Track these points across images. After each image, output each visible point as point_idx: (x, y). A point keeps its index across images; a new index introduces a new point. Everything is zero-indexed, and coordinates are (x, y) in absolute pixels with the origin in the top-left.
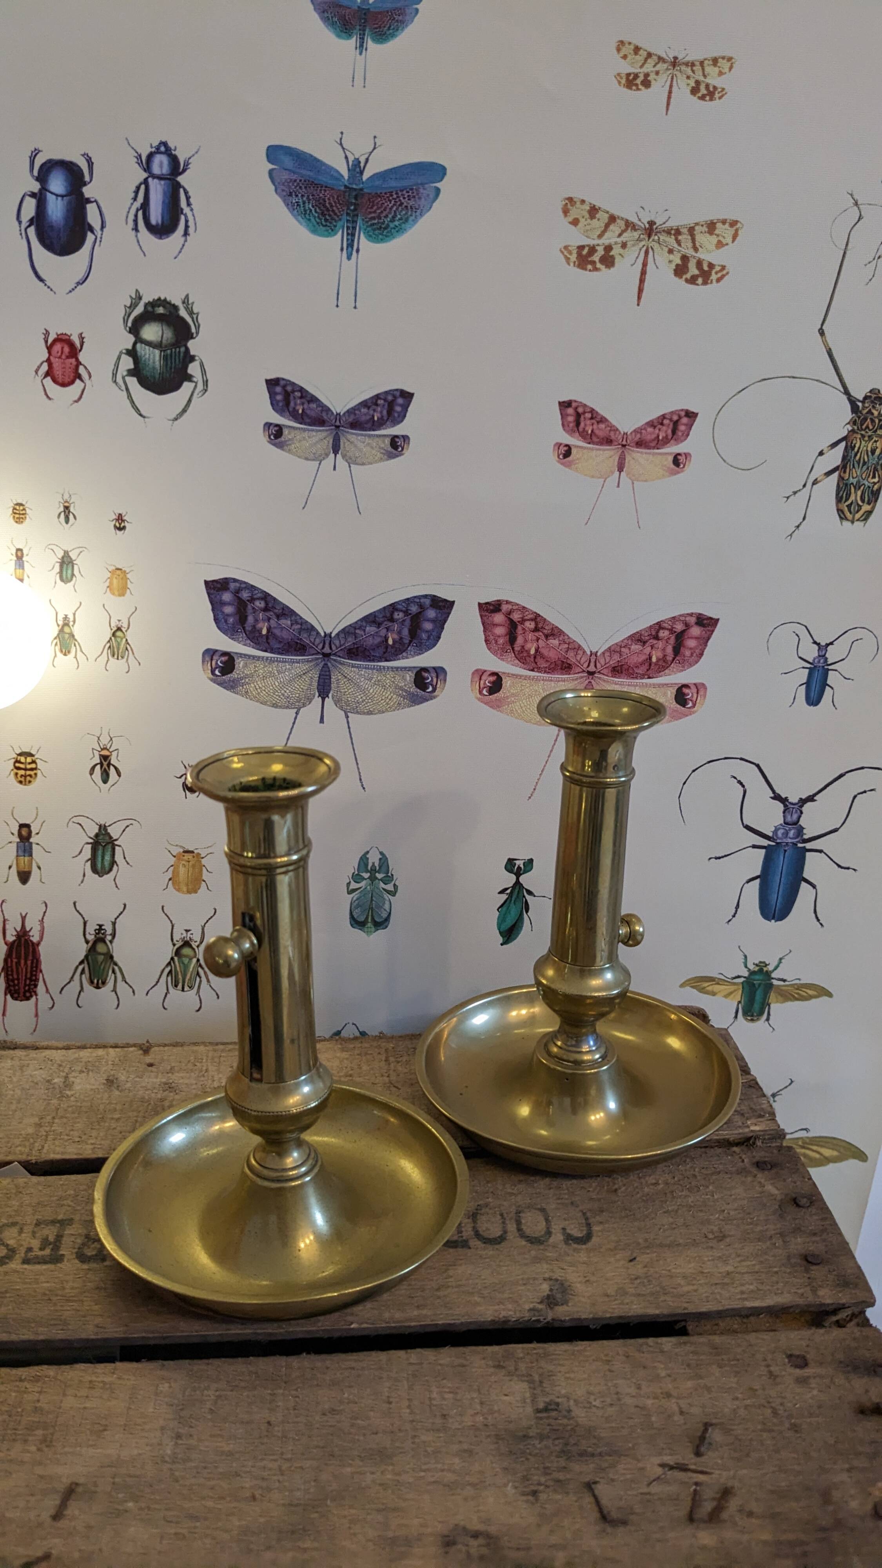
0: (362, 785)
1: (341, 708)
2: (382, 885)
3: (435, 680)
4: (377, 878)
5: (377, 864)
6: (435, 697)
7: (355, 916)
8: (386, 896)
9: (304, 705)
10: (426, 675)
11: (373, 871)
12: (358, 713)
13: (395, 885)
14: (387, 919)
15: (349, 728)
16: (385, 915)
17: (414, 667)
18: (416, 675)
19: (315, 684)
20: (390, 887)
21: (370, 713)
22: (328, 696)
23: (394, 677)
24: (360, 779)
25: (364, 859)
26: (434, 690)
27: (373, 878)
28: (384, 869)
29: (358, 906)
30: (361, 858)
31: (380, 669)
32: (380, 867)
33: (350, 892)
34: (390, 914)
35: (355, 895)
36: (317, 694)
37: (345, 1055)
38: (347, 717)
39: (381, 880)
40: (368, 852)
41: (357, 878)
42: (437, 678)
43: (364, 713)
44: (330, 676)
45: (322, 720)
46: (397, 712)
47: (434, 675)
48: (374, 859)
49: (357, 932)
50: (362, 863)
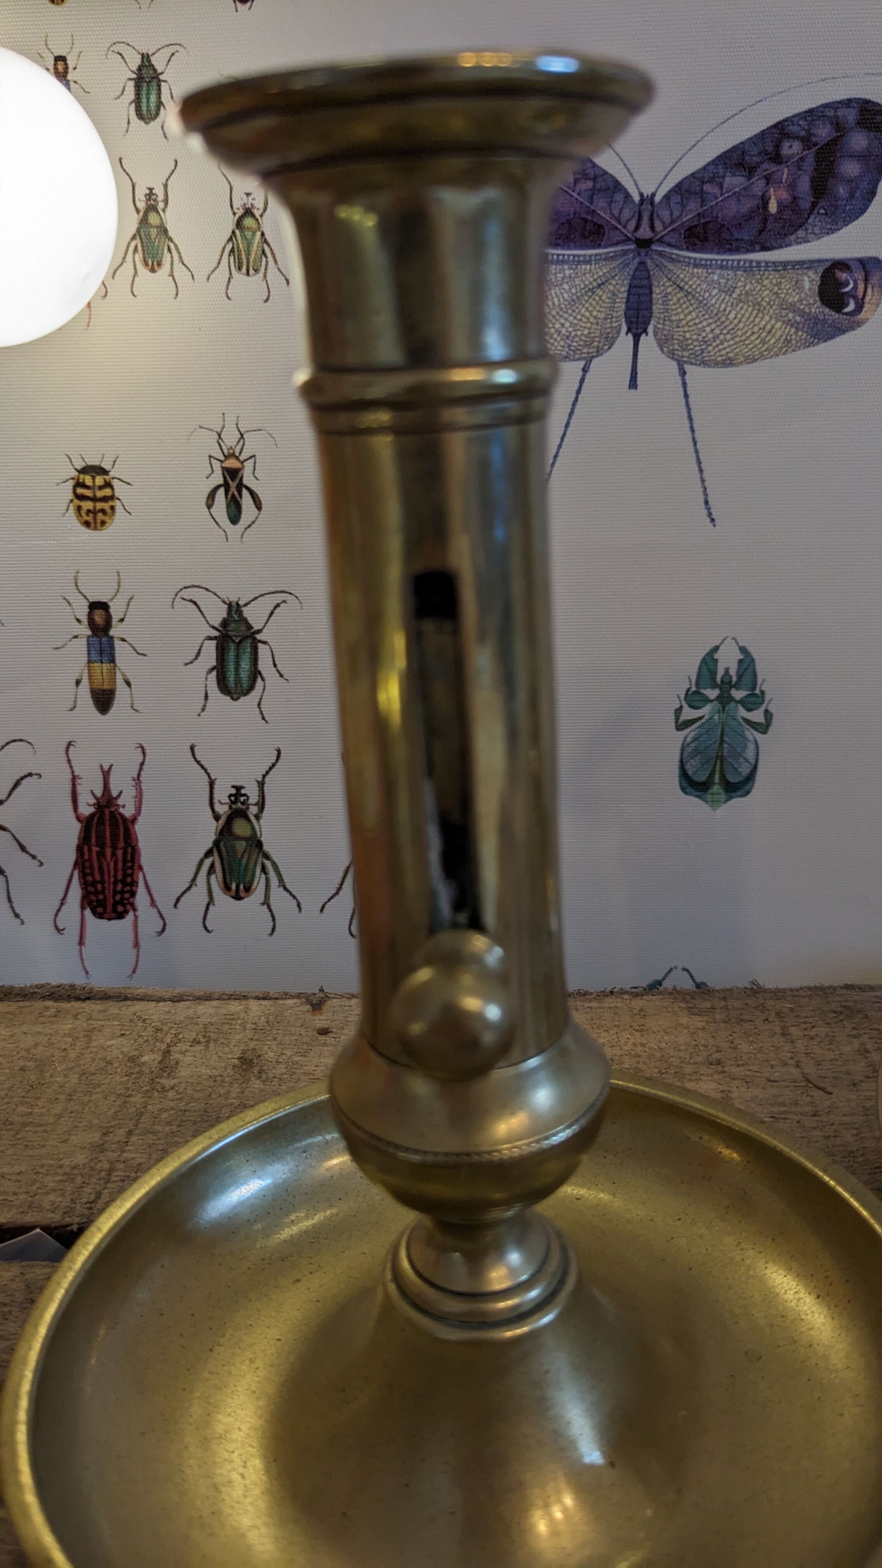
0: (710, 514)
1: (672, 355)
2: (742, 712)
3: (861, 287)
4: (732, 699)
5: (733, 672)
6: (859, 324)
7: (690, 773)
8: (750, 733)
9: (599, 352)
10: (843, 276)
11: (726, 685)
12: (704, 363)
13: (767, 712)
14: (750, 778)
15: (686, 396)
16: (745, 770)
17: (819, 261)
18: (823, 276)
19: (621, 307)
20: (757, 716)
21: (728, 362)
22: (645, 331)
23: (778, 284)
24: (706, 502)
25: (709, 662)
26: (859, 308)
27: (725, 700)
28: (747, 679)
29: (697, 752)
30: (704, 660)
31: (750, 268)
32: (740, 676)
33: (681, 726)
34: (755, 768)
35: (690, 733)
36: (624, 328)
37: (697, 1022)
38: (683, 373)
39: (741, 702)
40: (716, 649)
41: (694, 698)
42: (866, 280)
43: (716, 364)
44: (650, 287)
45: (633, 383)
46: (781, 358)
47: (859, 275)
48: (728, 660)
49: (693, 802)
50: (705, 670)
